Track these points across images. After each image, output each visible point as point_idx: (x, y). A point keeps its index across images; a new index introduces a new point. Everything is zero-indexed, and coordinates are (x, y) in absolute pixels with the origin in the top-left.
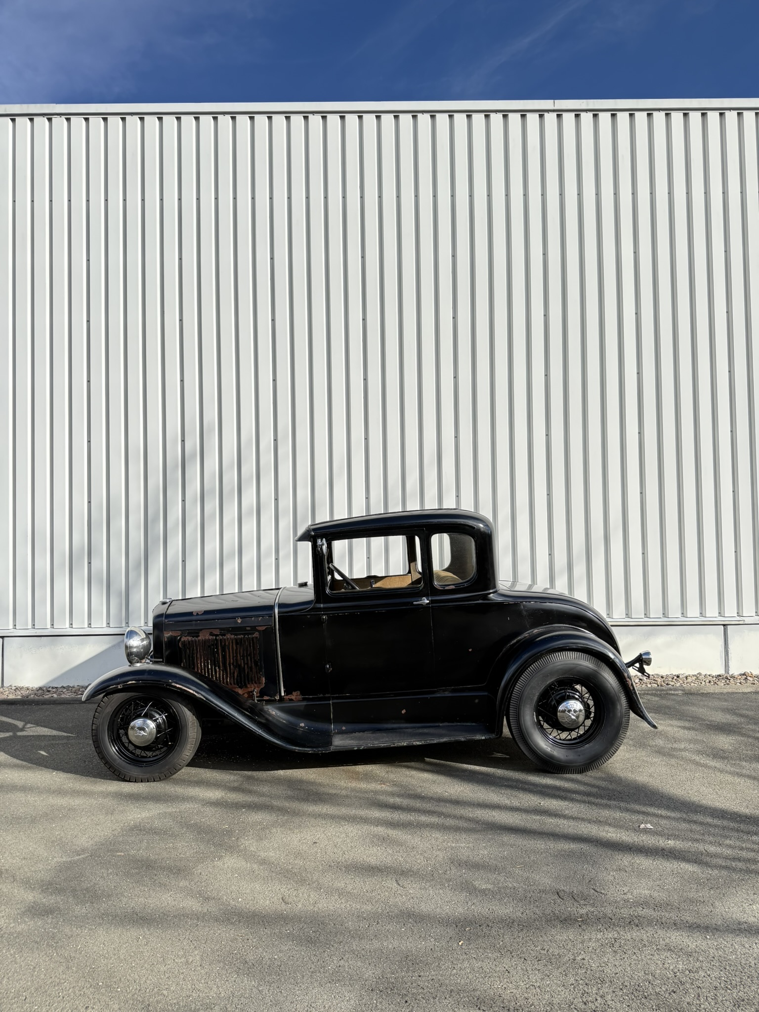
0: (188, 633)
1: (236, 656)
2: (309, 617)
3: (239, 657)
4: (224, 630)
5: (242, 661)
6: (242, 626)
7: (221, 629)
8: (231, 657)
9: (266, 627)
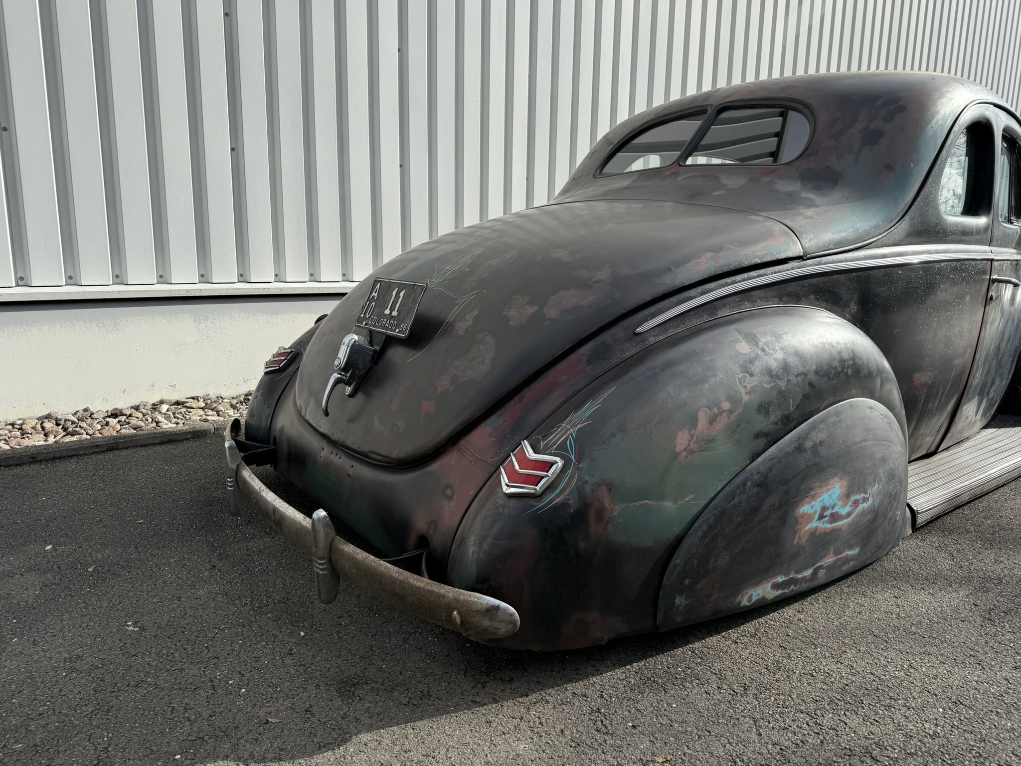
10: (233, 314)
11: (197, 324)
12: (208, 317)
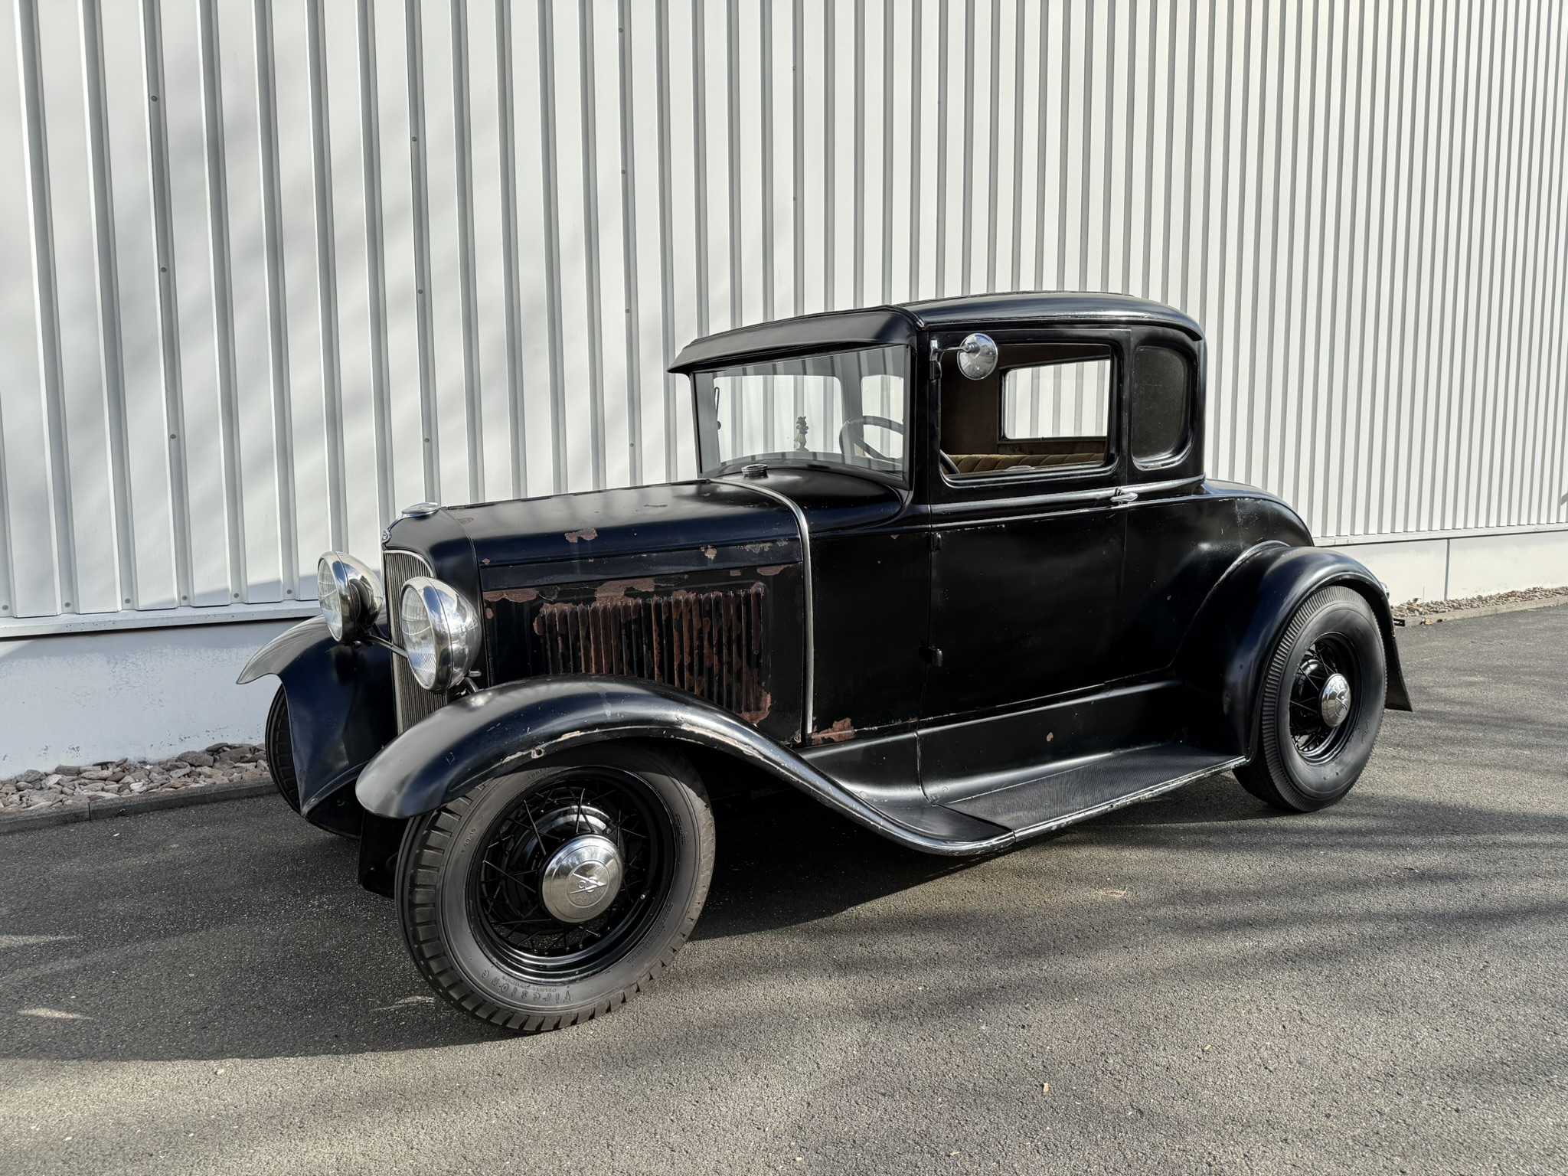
0: (560, 594)
1: (701, 647)
2: (894, 537)
3: (705, 651)
4: (668, 581)
5: (716, 658)
6: (720, 566)
7: (659, 578)
8: (686, 650)
9: (783, 567)
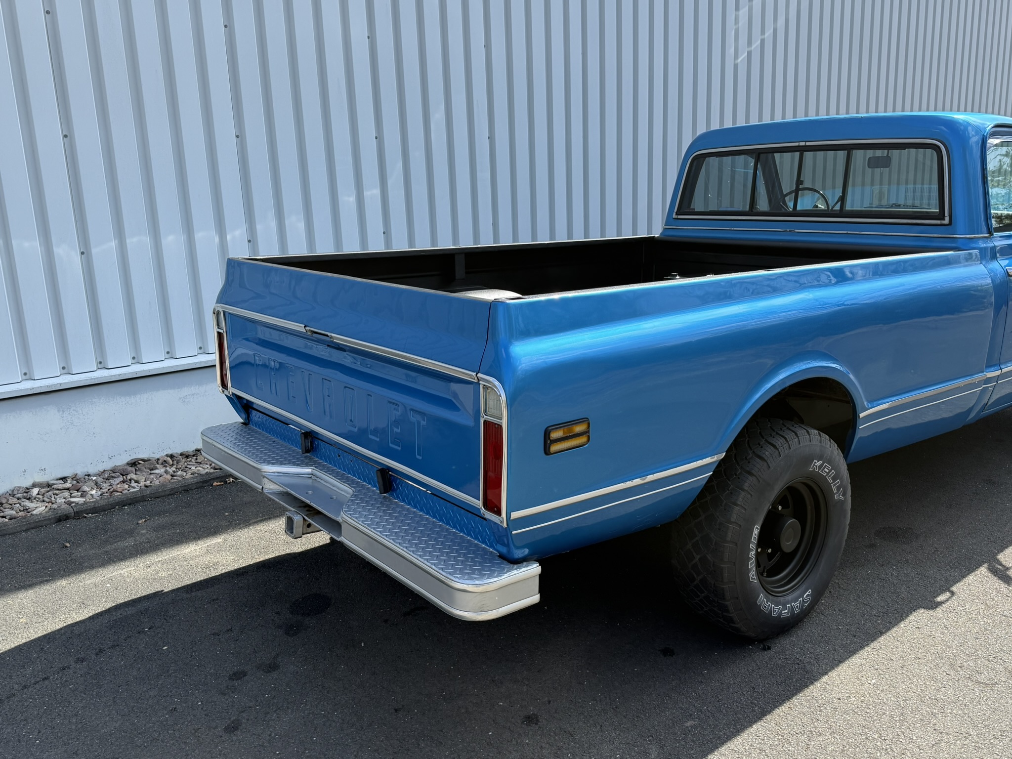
10: (94, 400)
11: (61, 413)
12: (70, 406)
